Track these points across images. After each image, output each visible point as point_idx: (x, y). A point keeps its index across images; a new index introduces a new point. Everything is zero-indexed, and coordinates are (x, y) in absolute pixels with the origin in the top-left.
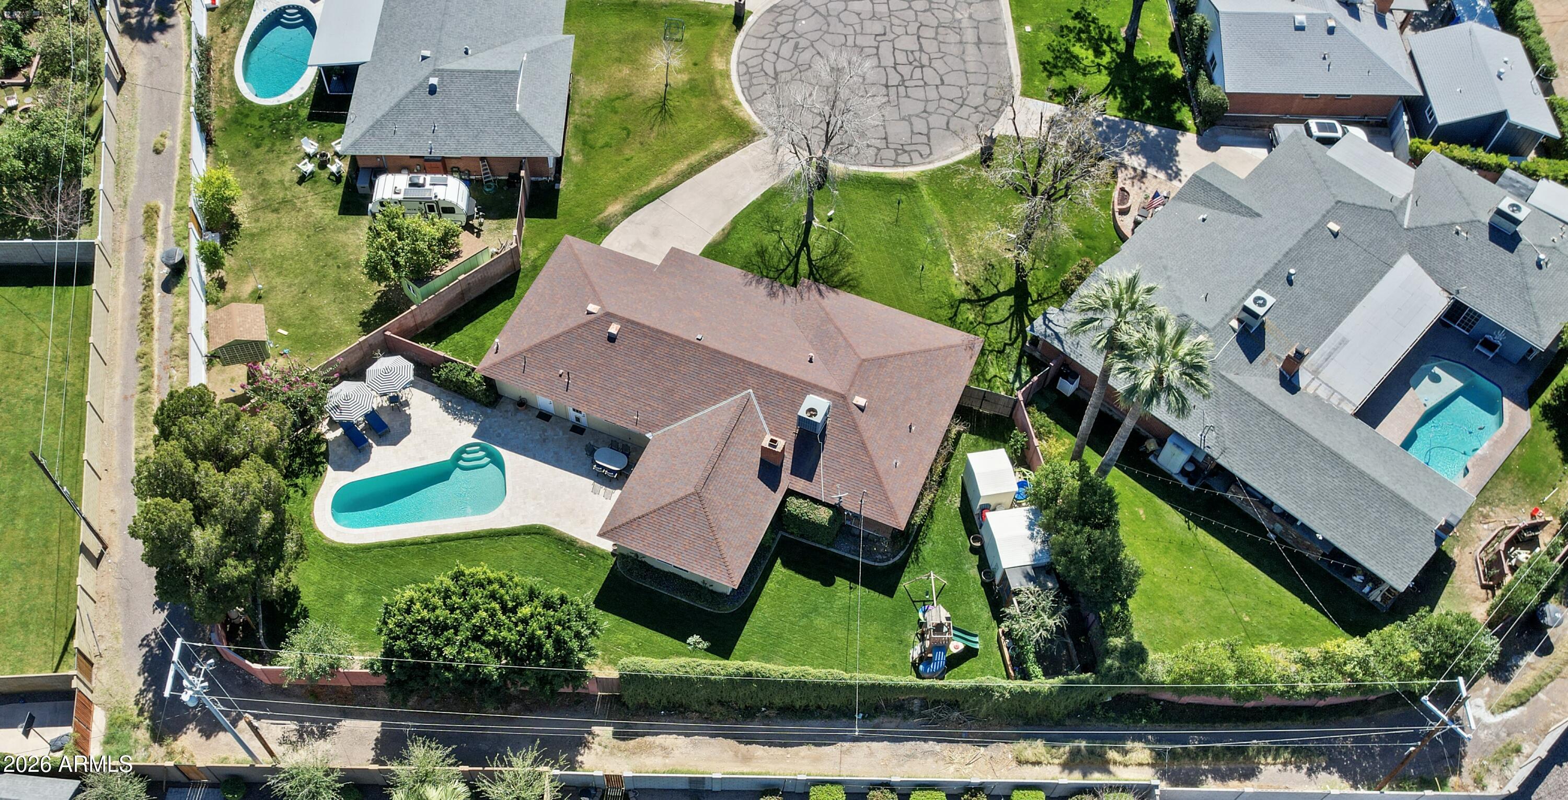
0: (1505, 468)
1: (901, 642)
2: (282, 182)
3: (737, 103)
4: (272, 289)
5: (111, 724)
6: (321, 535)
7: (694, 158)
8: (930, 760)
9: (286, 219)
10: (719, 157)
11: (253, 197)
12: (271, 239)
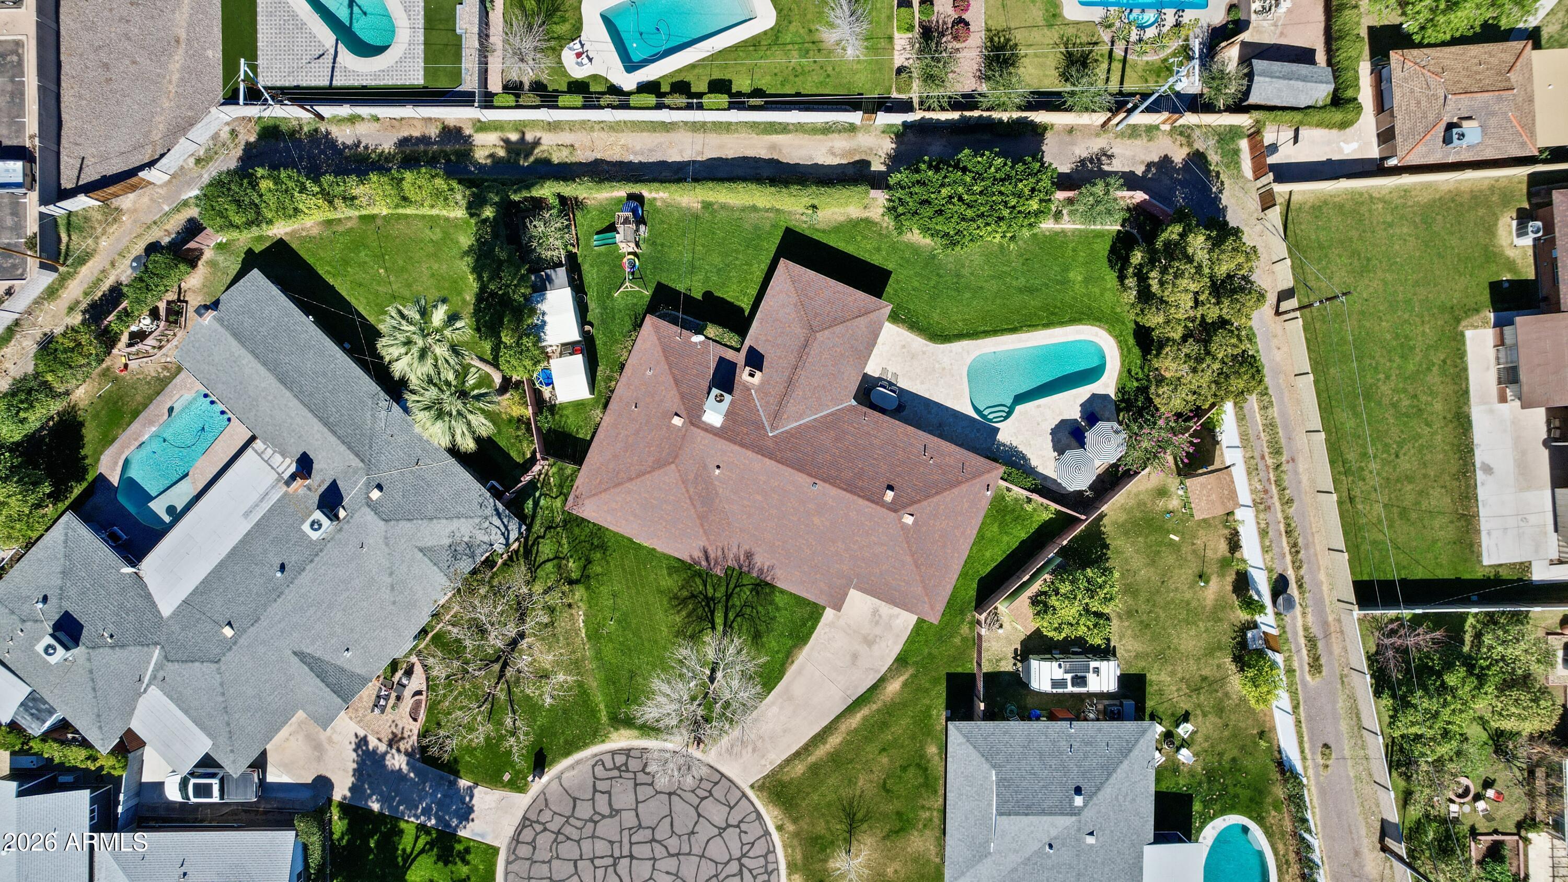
0: (136, 414)
1: (654, 244)
2: (1205, 715)
3: (780, 828)
4: (1192, 586)
5: (1237, 164)
6: (1110, 333)
7: (821, 752)
8: (638, 148)
9: (1191, 669)
10: (797, 754)
11: (1227, 695)
12: (1202, 644)
